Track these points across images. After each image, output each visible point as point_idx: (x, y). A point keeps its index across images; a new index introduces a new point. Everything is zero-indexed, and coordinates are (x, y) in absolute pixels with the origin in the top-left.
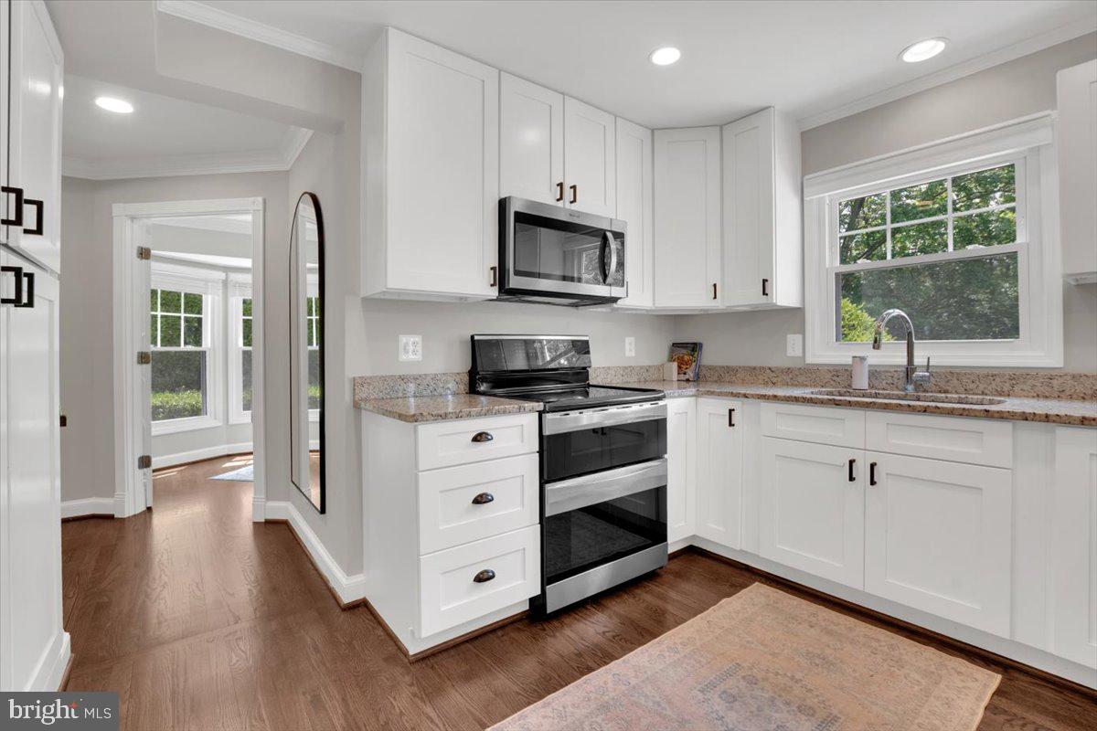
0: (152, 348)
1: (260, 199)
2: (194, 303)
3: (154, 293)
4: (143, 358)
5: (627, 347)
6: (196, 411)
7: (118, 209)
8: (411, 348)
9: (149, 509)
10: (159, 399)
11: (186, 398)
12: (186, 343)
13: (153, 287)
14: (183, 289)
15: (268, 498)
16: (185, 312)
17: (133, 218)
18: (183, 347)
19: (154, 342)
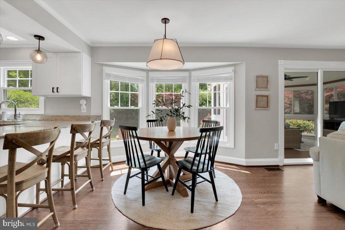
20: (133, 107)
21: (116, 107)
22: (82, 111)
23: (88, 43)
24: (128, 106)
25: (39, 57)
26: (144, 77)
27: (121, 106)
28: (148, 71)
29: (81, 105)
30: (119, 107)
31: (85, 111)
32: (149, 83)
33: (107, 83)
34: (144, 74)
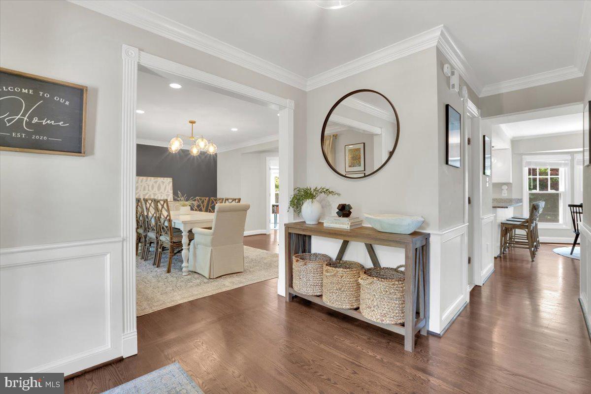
20: (554, 191)
21: (534, 191)
22: (503, 195)
24: (547, 190)
27: (540, 190)
29: (502, 189)
30: (537, 191)
31: (506, 195)
33: (526, 171)
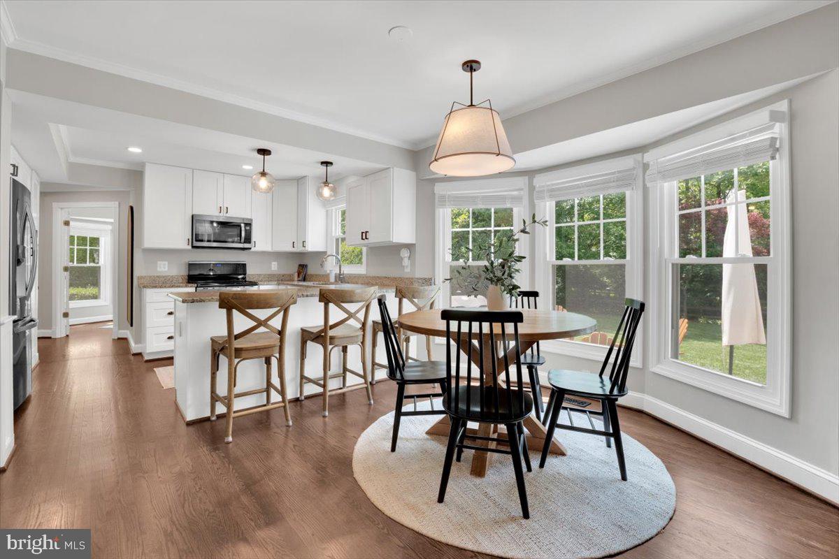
0: (71, 264)
1: (117, 203)
2: (95, 241)
3: (72, 237)
4: (66, 269)
5: (273, 266)
6: (95, 297)
7: (55, 205)
8: (162, 266)
9: (67, 336)
10: (74, 291)
11: (90, 290)
12: (90, 263)
13: (72, 234)
14: (89, 235)
15: (119, 329)
16: (90, 246)
17: (62, 209)
18: (88, 264)
19: (72, 261)
22: (405, 270)
23: (405, 146)
25: (326, 192)
26: (522, 189)
28: (530, 173)
31: (408, 270)
32: (535, 201)
34: (522, 182)
